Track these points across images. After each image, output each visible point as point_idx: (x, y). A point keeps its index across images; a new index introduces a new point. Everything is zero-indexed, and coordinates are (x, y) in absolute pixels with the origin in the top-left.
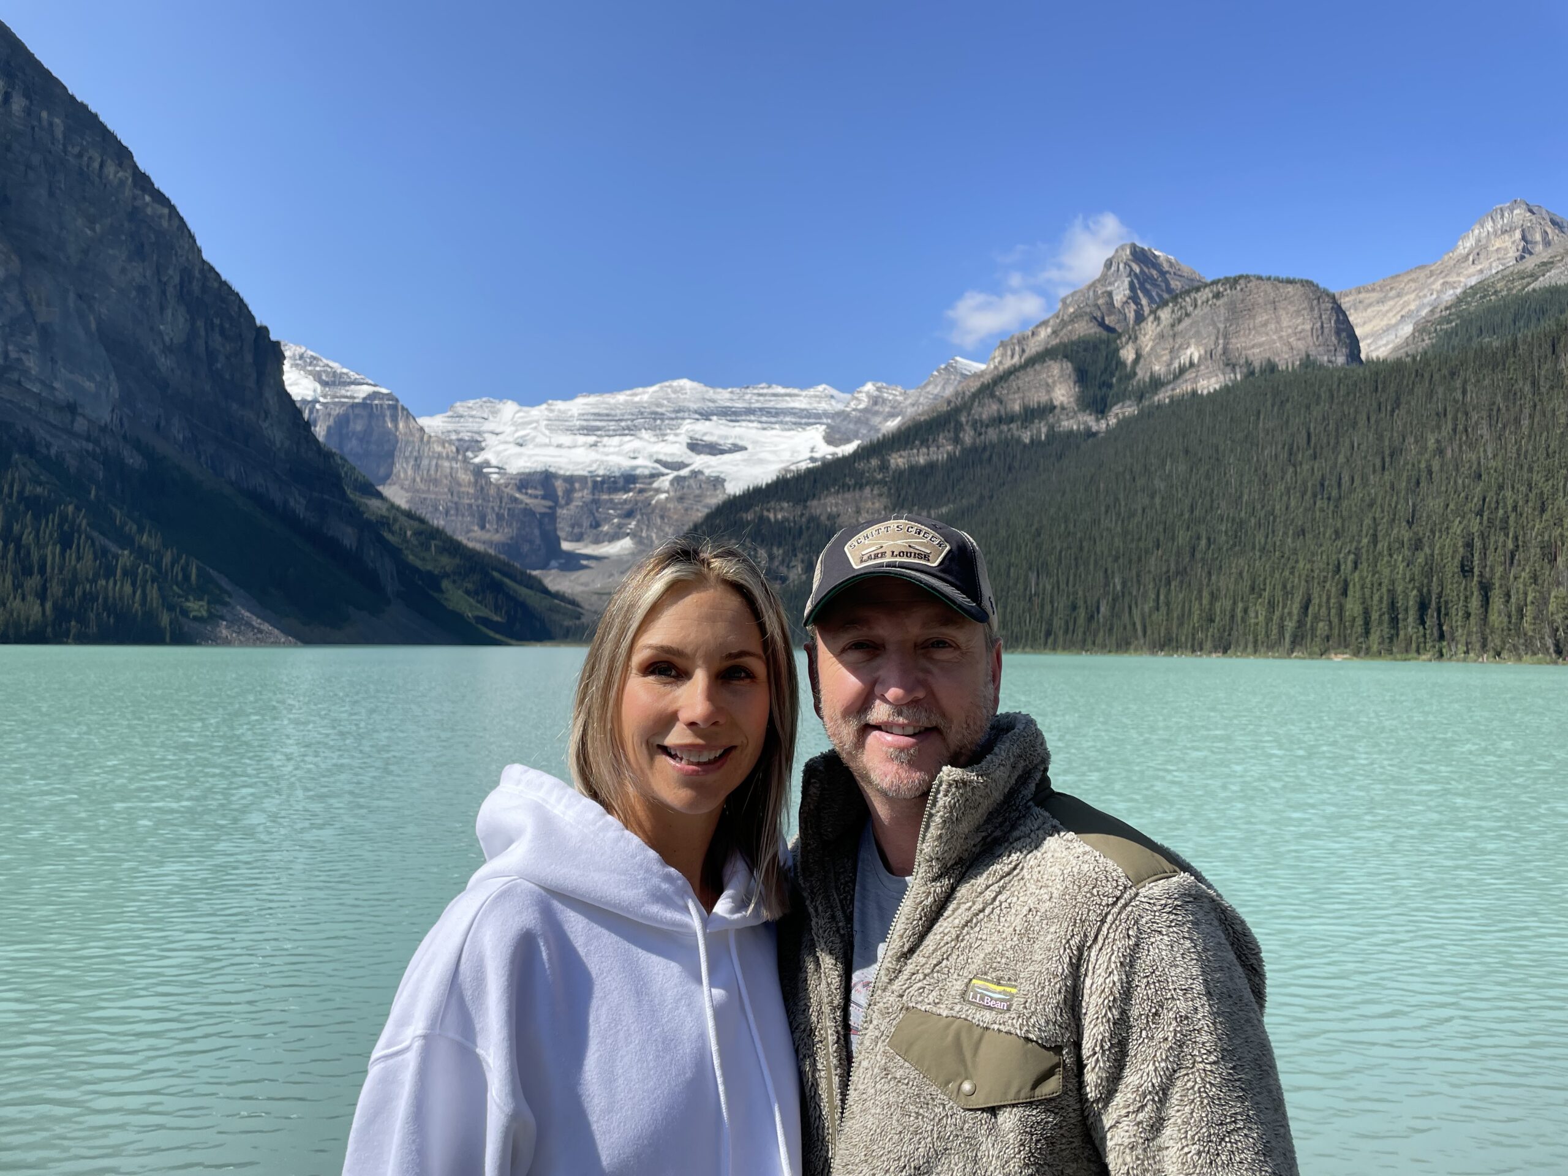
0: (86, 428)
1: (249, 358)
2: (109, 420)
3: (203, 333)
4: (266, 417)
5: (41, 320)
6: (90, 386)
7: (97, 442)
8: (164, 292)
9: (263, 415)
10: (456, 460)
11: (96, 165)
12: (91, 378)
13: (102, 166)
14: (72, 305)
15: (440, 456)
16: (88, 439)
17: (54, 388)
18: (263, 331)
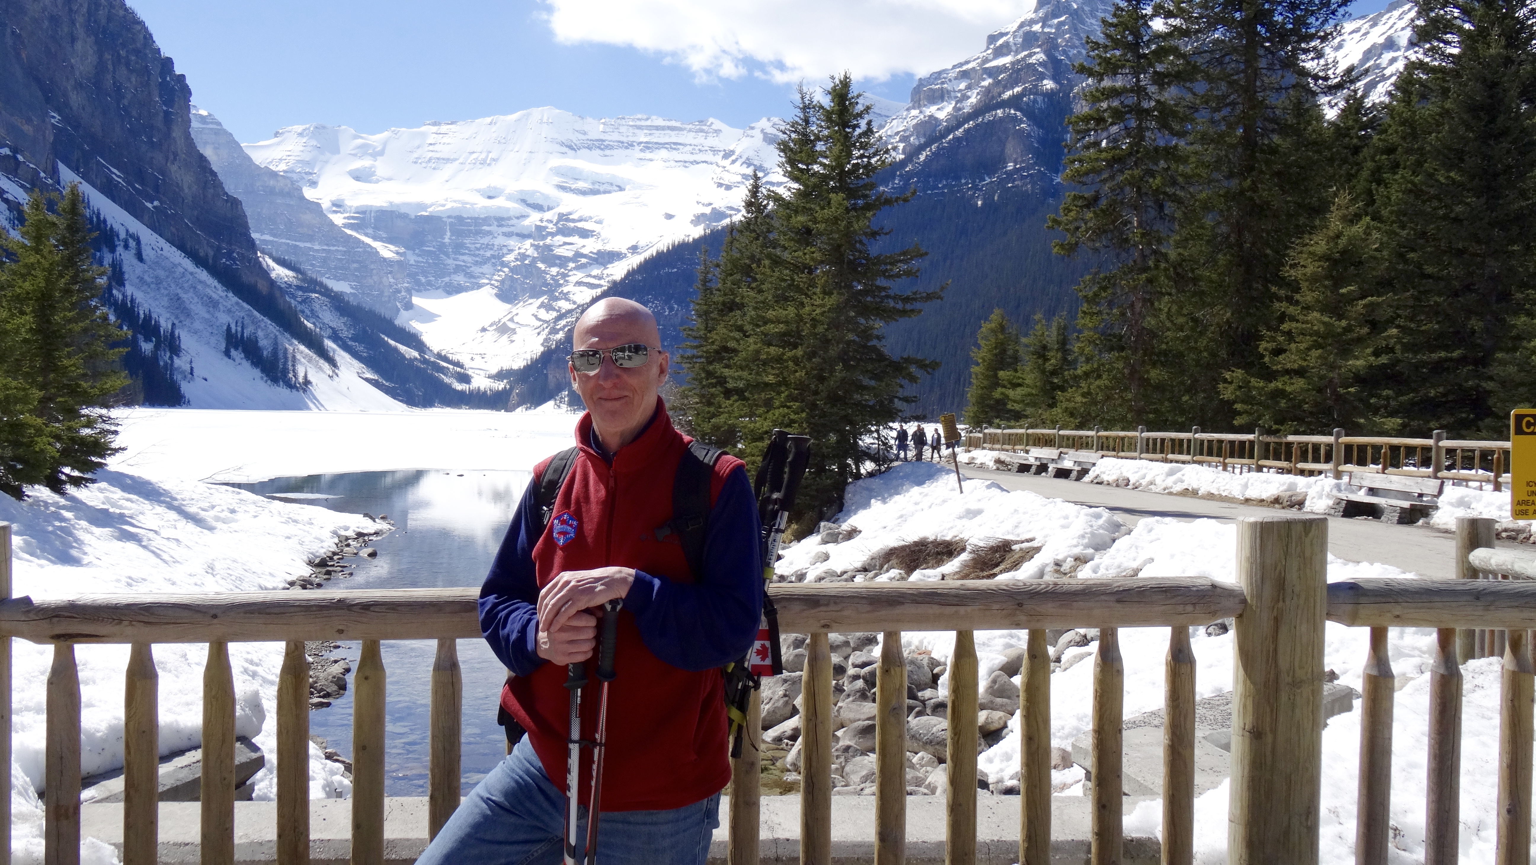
3: (110, 67)
4: (175, 159)
6: (27, 129)
8: (73, 22)
9: (171, 157)
10: (290, 195)
12: (29, 121)
16: (33, 188)
18: (168, 64)
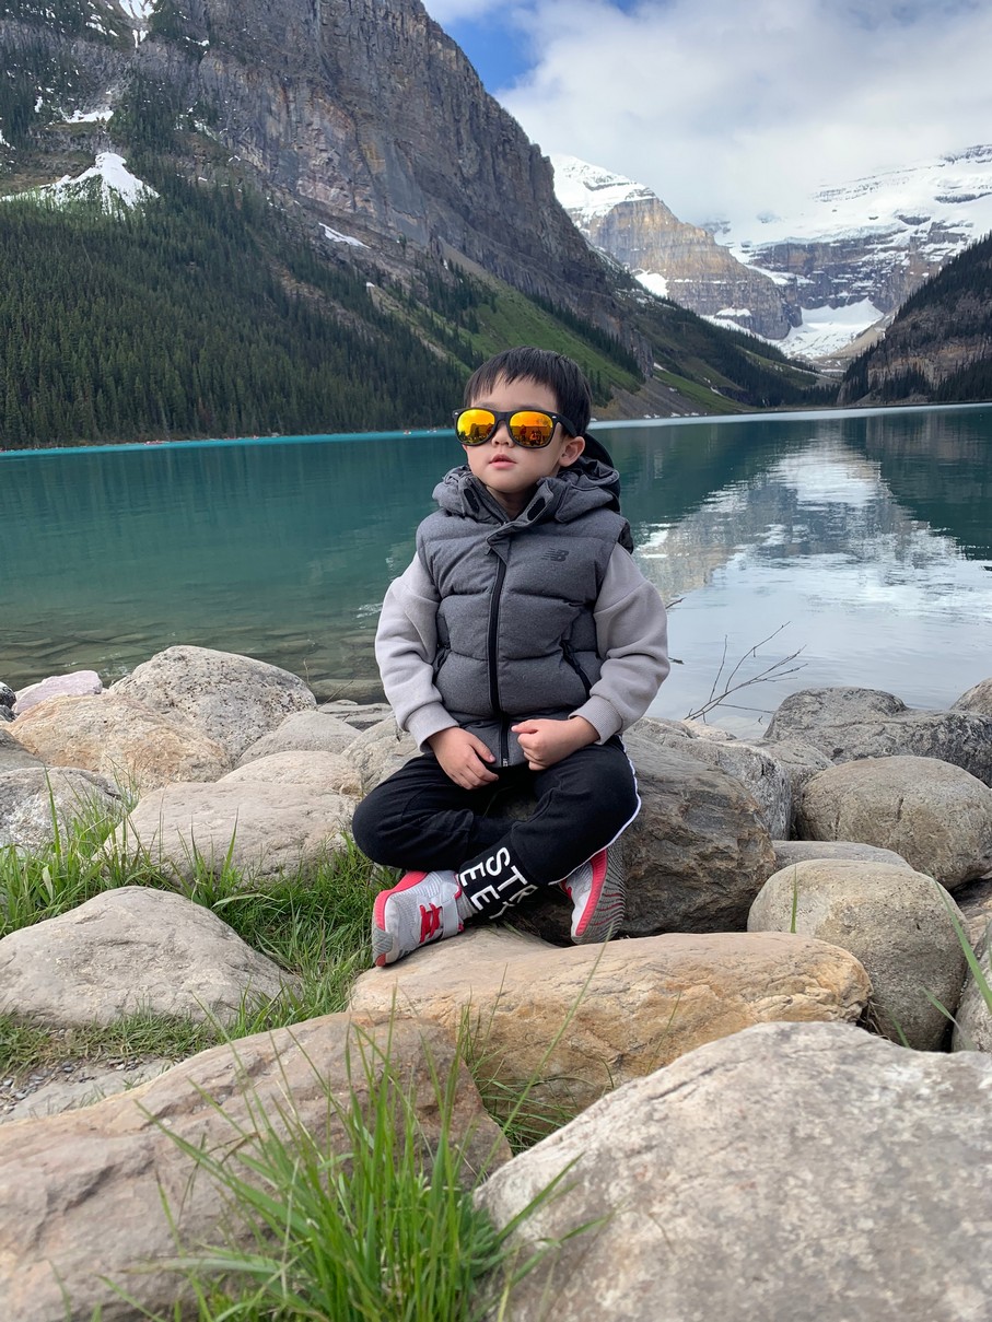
0: (413, 257)
1: (526, 176)
2: (428, 247)
3: (491, 160)
4: (543, 228)
5: (374, 172)
6: (413, 222)
7: (422, 269)
9: (540, 226)
10: (704, 243)
11: (399, 23)
12: (413, 215)
13: (402, 23)
14: (394, 155)
15: (691, 242)
16: (417, 267)
17: (390, 228)
18: (535, 150)
